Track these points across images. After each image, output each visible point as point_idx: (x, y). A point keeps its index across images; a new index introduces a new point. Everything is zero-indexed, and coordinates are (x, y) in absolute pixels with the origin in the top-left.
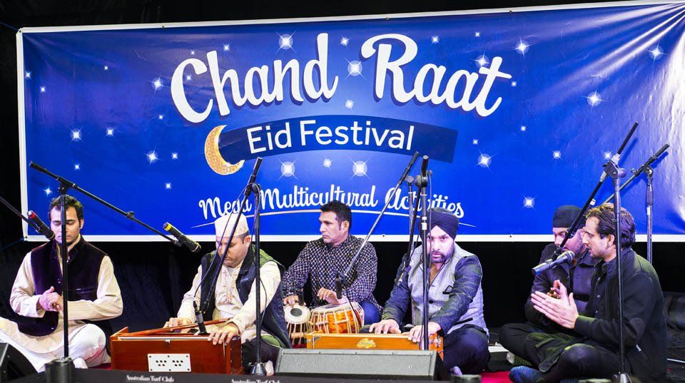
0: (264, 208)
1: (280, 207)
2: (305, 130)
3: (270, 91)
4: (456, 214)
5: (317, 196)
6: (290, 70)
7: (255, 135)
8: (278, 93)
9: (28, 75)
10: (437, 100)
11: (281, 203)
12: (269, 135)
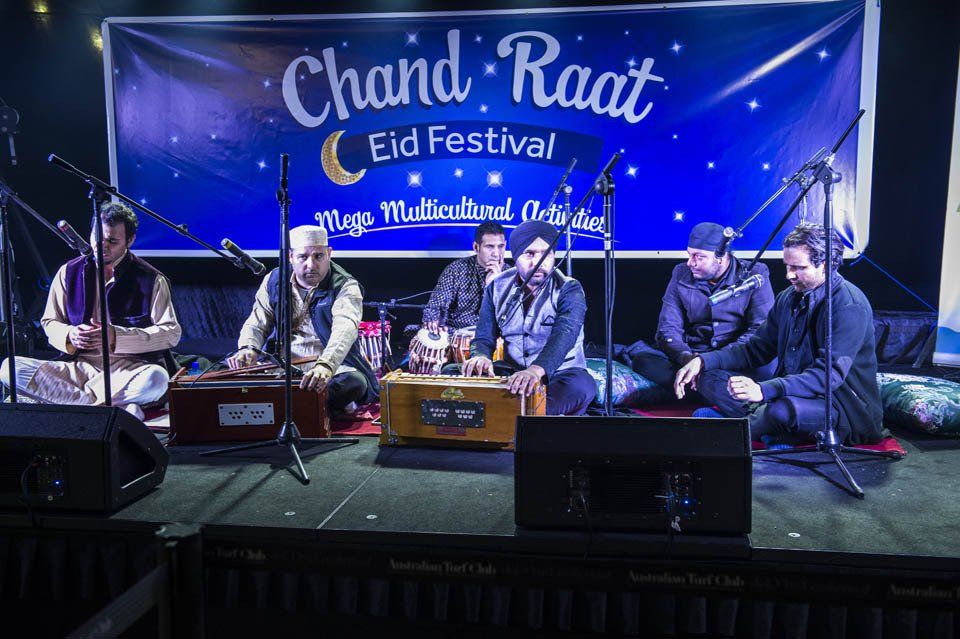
0: (387, 221)
1: (406, 220)
2: (435, 137)
3: (395, 93)
4: (599, 228)
5: (446, 209)
6: (417, 69)
7: (377, 141)
8: (404, 96)
9: (117, 71)
10: (581, 105)
11: (407, 216)
12: (394, 141)
